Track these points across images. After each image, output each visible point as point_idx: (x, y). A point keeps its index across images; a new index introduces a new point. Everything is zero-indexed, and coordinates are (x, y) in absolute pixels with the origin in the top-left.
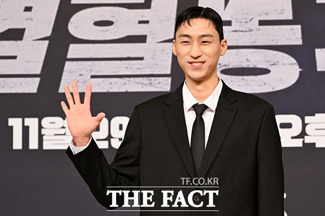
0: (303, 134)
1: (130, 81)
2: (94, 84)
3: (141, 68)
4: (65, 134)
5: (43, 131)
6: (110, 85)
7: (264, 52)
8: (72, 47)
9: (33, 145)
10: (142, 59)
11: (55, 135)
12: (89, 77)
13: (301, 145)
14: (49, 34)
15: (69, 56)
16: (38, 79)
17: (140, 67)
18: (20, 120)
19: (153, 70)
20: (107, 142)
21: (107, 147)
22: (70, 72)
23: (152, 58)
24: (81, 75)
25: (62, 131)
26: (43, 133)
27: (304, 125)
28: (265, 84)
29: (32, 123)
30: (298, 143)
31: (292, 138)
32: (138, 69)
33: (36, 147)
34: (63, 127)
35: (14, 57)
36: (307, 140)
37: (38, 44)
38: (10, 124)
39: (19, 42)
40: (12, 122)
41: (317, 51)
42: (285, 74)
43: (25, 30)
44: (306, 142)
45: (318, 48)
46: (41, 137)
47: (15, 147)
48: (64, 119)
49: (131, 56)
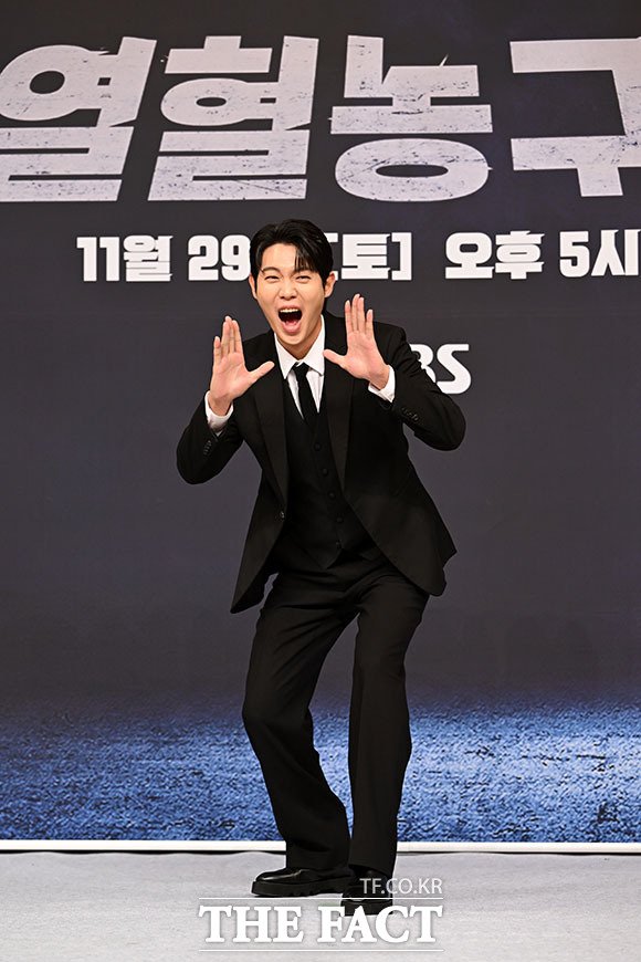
0: (493, 261)
1: (248, 184)
2: (197, 190)
3: (265, 167)
4: (157, 260)
5: (126, 256)
6: (220, 190)
7: (438, 144)
8: (167, 136)
9: (113, 274)
10: (266, 153)
11: (144, 261)
12: (191, 178)
13: (490, 276)
14: (134, 118)
15: (161, 150)
16: (120, 181)
17: (263, 164)
18: (95, 239)
19: (281, 169)
20: (216, 271)
21: (216, 278)
22: (164, 172)
23: (281, 152)
24: (180, 175)
25: (153, 256)
26: (125, 258)
27: (495, 248)
28: (440, 188)
29: (111, 244)
30: (487, 273)
31: (478, 265)
32: (261, 167)
33: (117, 279)
34: (154, 250)
35: (86, 151)
36: (500, 268)
37: (119, 131)
38: (79, 246)
39: (91, 128)
40: (82, 242)
41: (514, 142)
42: (468, 174)
43: (99, 111)
44: (497, 271)
45: (515, 137)
46: (123, 264)
47: (86, 279)
48: (156, 238)
49: (250, 149)
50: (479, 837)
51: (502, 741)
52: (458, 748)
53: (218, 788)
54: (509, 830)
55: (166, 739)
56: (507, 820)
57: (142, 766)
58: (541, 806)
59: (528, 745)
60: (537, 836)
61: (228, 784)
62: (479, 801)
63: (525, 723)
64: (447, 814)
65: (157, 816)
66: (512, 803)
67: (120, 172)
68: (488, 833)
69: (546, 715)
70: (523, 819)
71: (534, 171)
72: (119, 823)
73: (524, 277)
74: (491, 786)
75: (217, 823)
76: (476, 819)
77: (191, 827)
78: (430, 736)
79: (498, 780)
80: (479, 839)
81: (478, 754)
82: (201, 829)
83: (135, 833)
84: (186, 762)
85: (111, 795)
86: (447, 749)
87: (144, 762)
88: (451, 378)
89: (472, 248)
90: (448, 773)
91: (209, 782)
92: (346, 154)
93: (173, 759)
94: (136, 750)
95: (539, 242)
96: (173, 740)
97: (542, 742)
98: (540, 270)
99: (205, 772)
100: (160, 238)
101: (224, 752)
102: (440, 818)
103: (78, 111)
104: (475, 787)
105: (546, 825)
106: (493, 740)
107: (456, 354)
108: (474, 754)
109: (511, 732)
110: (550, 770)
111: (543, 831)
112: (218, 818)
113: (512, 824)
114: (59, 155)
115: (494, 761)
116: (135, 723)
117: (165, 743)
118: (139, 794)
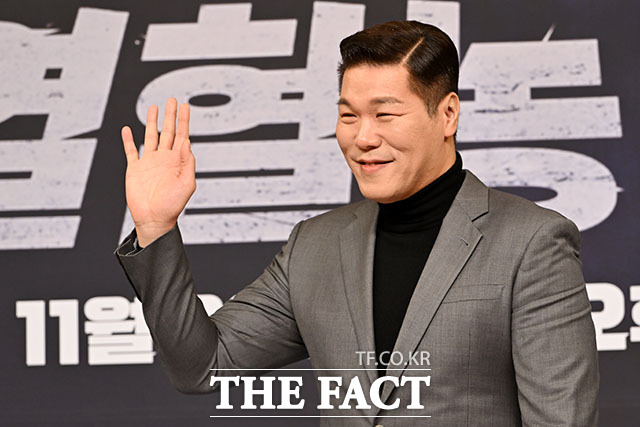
0: (627, 324)
1: (265, 219)
2: (192, 228)
3: (288, 193)
4: (133, 333)
5: (89, 328)
6: (224, 228)
7: (543, 155)
9: (69, 355)
10: (290, 172)
11: (114, 334)
13: (622, 346)
14: (97, 125)
16: (76, 220)
17: (286, 189)
18: (41, 304)
19: (313, 195)
23: (312, 171)
25: (128, 326)
26: (88, 330)
27: (629, 305)
29: (65, 310)
30: (617, 342)
31: (605, 330)
32: (283, 193)
33: (75, 361)
34: (129, 318)
35: (27, 175)
36: (636, 335)
37: (76, 146)
38: (19, 314)
39: (35, 142)
40: (23, 309)
42: (587, 199)
43: (45, 117)
44: (633, 339)
46: (83, 339)
47: (29, 362)
48: (132, 301)
49: (267, 167)
89: (596, 305)
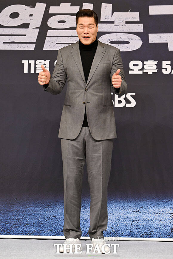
0: (143, 69)
2: (57, 47)
5: (36, 66)
7: (127, 35)
8: (49, 31)
9: (32, 71)
12: (56, 44)
13: (142, 73)
14: (40, 26)
15: (47, 35)
16: (35, 44)
17: (76, 40)
18: (27, 61)
22: (48, 42)
24: (52, 43)
27: (143, 65)
28: (128, 48)
29: (32, 62)
31: (138, 70)
33: (34, 72)
34: (45, 64)
35: (25, 35)
36: (145, 71)
37: (35, 30)
38: (23, 63)
39: (27, 29)
40: (24, 62)
41: (149, 34)
42: (136, 44)
43: (29, 24)
44: (144, 72)
45: (150, 33)
46: (35, 68)
47: (25, 72)
48: (45, 61)
49: (72, 35)
50: (136, 236)
51: (143, 208)
52: (131, 210)
53: (60, 221)
54: (145, 234)
55: (45, 206)
56: (144, 231)
57: (38, 214)
58: (155, 227)
59: (151, 210)
60: (153, 236)
61: (63, 219)
62: (136, 226)
63: (150, 203)
64: (127, 229)
65: (42, 229)
66: (146, 226)
67: (35, 42)
68: (139, 235)
69: (156, 201)
70: (149, 231)
71: (155, 43)
72: (31, 230)
73: (152, 74)
74: (140, 221)
75: (60, 231)
76: (135, 231)
77: (52, 232)
78: (122, 206)
79: (142, 220)
80: (136, 237)
81: (136, 212)
82: (55, 233)
83: (36, 234)
84: (51, 213)
85: (29, 222)
86: (127, 210)
87: (39, 213)
88: (130, 102)
89: (137, 65)
90: (128, 217)
91: (58, 219)
92: (100, 37)
93: (47, 212)
94: (37, 209)
95: (156, 64)
96: (47, 206)
97: (155, 209)
98: (156, 72)
99: (57, 216)
100: (46, 61)
101: (63, 210)
102: (125, 230)
103: (23, 24)
104: (135, 222)
105: (156, 233)
106: (140, 208)
107: (131, 96)
108: (135, 212)
109: (146, 205)
110: (157, 217)
111: (155, 235)
112: (60, 230)
113: (146, 233)
114: (17, 36)
115: (141, 214)
116: (37, 201)
117: (45, 207)
118: (37, 222)
